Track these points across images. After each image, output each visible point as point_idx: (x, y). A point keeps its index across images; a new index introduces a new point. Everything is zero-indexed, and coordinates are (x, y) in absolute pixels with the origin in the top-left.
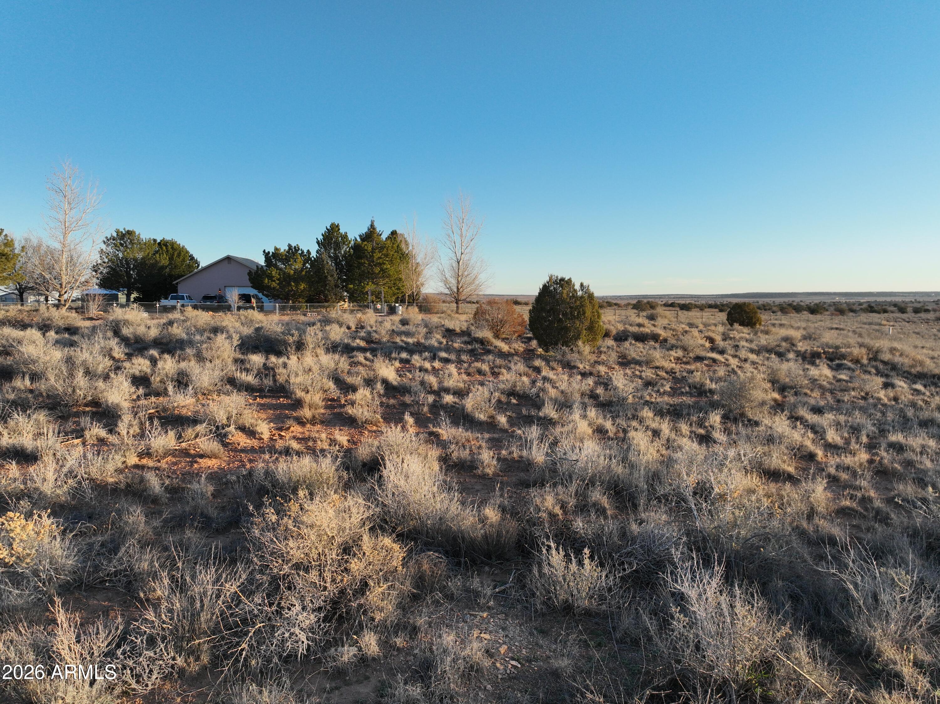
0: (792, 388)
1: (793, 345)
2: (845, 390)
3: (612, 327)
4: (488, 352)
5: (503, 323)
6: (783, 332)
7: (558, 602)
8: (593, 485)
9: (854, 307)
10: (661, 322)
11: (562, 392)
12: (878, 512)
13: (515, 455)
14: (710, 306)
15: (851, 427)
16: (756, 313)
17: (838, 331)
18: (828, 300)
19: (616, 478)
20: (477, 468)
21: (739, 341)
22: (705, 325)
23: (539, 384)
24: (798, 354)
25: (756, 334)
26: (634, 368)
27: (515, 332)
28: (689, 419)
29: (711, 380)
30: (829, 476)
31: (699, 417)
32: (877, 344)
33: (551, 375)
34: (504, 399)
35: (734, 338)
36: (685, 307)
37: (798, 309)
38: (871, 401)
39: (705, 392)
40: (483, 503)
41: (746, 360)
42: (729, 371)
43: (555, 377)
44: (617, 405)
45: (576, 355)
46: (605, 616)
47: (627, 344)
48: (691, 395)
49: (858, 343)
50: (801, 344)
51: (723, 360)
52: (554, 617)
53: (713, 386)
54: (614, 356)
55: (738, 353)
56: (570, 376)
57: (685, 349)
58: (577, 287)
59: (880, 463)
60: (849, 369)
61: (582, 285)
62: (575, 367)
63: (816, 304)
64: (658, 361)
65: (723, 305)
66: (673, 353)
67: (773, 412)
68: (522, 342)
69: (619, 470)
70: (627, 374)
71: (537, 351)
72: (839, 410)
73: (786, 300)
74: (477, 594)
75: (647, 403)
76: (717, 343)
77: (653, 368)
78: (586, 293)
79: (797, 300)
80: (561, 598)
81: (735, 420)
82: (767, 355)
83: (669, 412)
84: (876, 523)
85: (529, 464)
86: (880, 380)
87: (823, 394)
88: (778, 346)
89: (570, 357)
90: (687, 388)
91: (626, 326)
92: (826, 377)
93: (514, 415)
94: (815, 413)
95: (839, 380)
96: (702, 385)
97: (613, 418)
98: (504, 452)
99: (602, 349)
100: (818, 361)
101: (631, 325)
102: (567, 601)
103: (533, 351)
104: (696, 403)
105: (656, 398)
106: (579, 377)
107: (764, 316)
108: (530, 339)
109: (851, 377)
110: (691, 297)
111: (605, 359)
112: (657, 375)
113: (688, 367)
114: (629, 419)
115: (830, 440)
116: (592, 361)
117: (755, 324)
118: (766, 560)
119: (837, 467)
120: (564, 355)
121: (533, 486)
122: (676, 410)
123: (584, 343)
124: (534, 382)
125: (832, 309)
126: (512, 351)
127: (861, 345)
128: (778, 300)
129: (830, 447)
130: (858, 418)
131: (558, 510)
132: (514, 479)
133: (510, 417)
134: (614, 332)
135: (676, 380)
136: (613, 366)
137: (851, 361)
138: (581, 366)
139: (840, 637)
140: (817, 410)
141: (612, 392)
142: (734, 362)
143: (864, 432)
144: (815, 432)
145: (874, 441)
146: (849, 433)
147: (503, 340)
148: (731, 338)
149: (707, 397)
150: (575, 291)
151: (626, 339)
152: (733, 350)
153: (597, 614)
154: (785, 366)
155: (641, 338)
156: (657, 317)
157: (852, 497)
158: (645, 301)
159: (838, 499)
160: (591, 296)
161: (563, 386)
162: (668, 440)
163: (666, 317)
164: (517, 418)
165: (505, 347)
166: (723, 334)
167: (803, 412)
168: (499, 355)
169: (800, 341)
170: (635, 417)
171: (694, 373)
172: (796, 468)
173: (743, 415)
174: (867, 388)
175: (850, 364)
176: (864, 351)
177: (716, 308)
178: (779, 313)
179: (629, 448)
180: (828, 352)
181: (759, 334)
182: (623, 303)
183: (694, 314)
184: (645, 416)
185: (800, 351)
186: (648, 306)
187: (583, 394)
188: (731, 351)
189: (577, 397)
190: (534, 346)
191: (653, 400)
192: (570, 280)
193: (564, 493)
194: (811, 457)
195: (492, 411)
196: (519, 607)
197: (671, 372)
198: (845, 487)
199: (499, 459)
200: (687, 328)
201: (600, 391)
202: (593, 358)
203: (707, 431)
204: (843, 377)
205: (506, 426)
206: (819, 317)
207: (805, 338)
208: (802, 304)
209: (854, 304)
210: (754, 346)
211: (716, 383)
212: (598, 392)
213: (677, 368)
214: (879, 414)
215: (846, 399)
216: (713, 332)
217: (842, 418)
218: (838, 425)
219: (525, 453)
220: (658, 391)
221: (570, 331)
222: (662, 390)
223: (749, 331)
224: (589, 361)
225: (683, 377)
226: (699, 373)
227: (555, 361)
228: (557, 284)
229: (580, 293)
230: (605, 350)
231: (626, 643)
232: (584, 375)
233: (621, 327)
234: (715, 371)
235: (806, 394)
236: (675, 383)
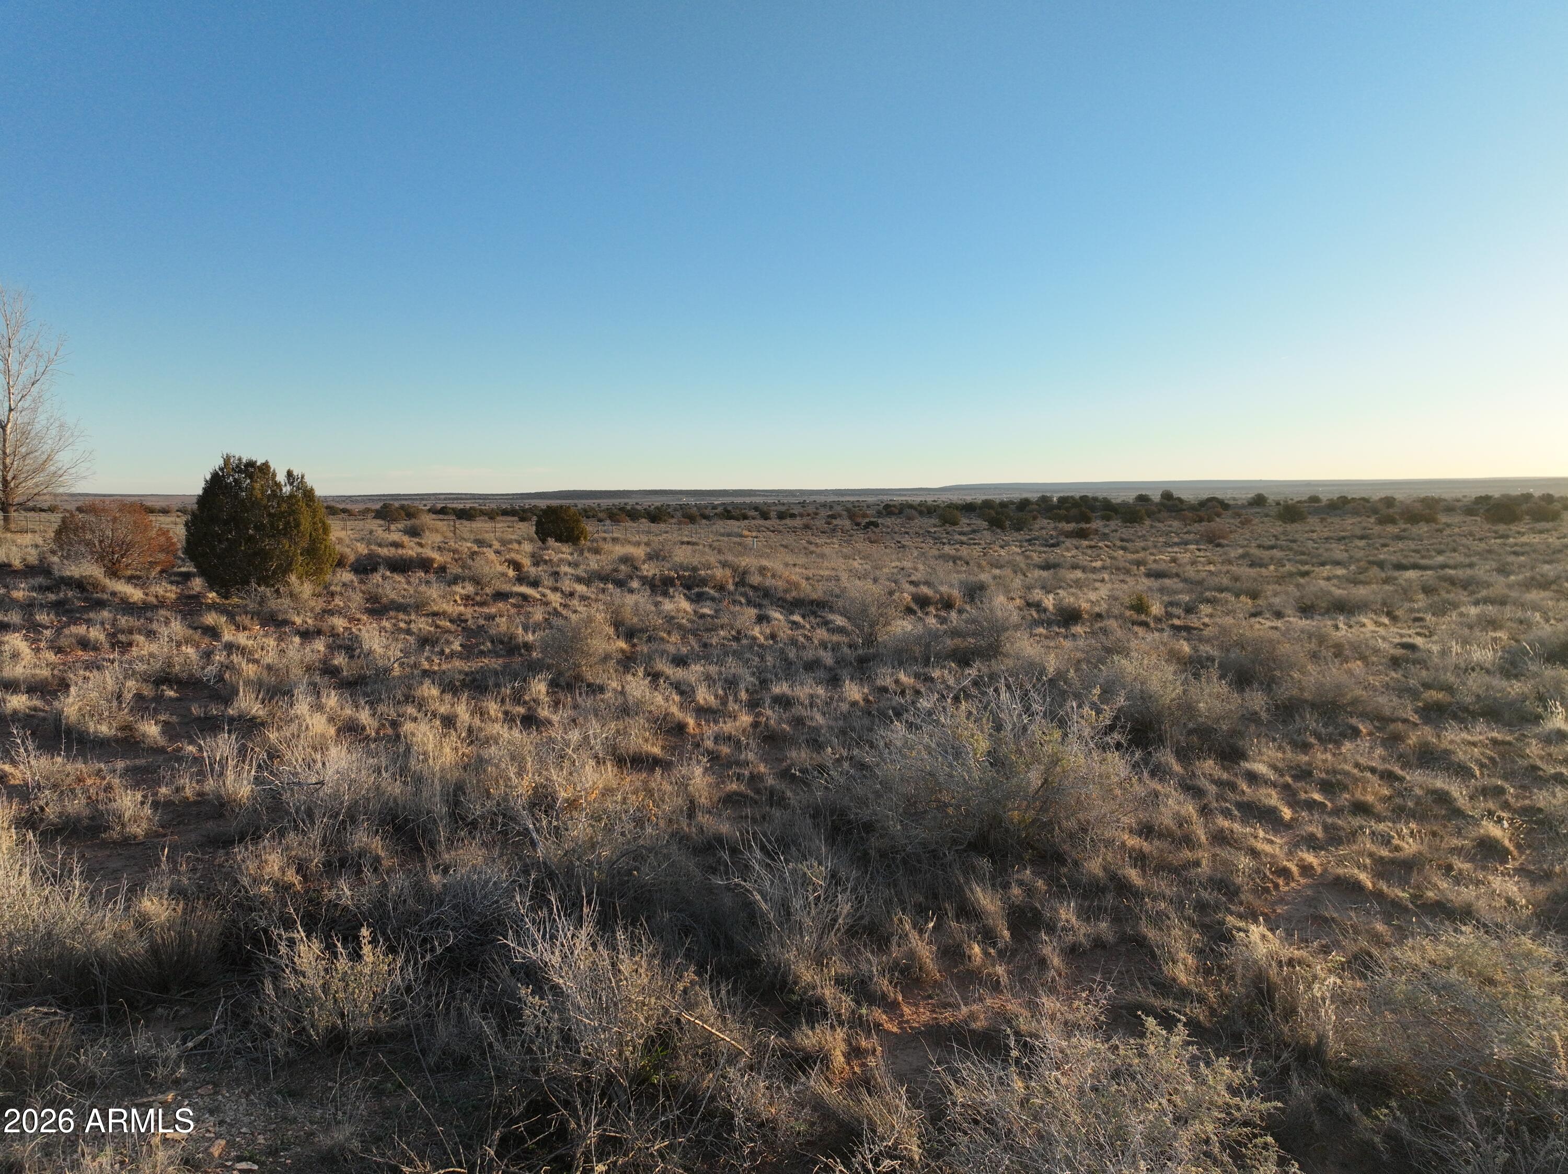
0: (643, 631)
1: (636, 568)
2: (712, 630)
3: (348, 550)
4: (100, 604)
5: (126, 547)
6: (620, 550)
7: (318, 1035)
8: (353, 820)
9: (707, 512)
10: (432, 538)
11: (269, 668)
12: (772, 792)
13: (188, 792)
14: (505, 513)
15: (726, 680)
16: (578, 521)
17: (690, 547)
18: (673, 501)
19: (391, 804)
20: (107, 828)
21: (558, 566)
22: (504, 542)
23: (219, 657)
24: (644, 580)
25: (581, 553)
26: (396, 618)
27: (152, 564)
28: (498, 693)
29: (526, 629)
30: (709, 752)
31: (513, 688)
32: (744, 562)
33: (242, 639)
34: (148, 691)
35: (551, 560)
36: (465, 515)
37: (633, 515)
38: (744, 641)
39: (518, 647)
40: (135, 890)
41: (572, 594)
42: (549, 613)
43: (250, 643)
44: (375, 683)
45: (286, 602)
46: (405, 1036)
47: (377, 578)
48: (495, 654)
49: (720, 562)
50: (646, 566)
51: (538, 596)
52: (312, 1063)
53: (530, 637)
54: (357, 599)
55: (559, 585)
56: (280, 639)
57: (476, 581)
58: (281, 478)
59: (766, 725)
60: (713, 599)
61: (290, 474)
62: (286, 622)
63: (657, 508)
64: (436, 604)
65: (524, 511)
66: (458, 589)
67: (621, 669)
68: (172, 583)
69: (394, 789)
70: (384, 628)
71: (205, 597)
72: (707, 658)
73: (616, 501)
74: (149, 1062)
75: (426, 673)
76: (526, 569)
77: (427, 615)
78: (298, 489)
79: (631, 501)
80: (322, 1024)
81: (570, 687)
82: (602, 585)
83: (464, 684)
84: (771, 806)
85: (222, 805)
86: (753, 612)
87: (683, 637)
88: (616, 570)
89: (273, 604)
90: (489, 644)
91: (373, 547)
92: (685, 611)
93: (174, 719)
94: (678, 665)
95: (703, 616)
96: (512, 637)
97: (371, 704)
98: (163, 790)
99: (333, 588)
100: (671, 590)
101: (380, 545)
102: (334, 1027)
103: (197, 597)
104: (505, 666)
105: (440, 664)
106: (297, 640)
107: (590, 527)
108: (187, 576)
109: (716, 611)
110: (474, 497)
111: (341, 604)
112: (437, 627)
113: (486, 610)
114: (399, 702)
115: (702, 702)
116: (318, 610)
117: (578, 539)
118: (642, 887)
119: (715, 738)
120: (263, 601)
121: (239, 842)
122: (474, 680)
123: (300, 578)
124: (208, 655)
125: (679, 514)
126: (154, 600)
127: (724, 565)
128: (605, 503)
129: (703, 712)
130: (733, 666)
131: (292, 876)
132: (193, 837)
133: (166, 723)
134: (352, 558)
135: (469, 632)
136: (358, 616)
137: (714, 587)
138: (298, 620)
139: (748, 972)
140: (680, 661)
141: (362, 661)
142: (555, 599)
143: (742, 686)
144: (682, 693)
145: (755, 696)
146: (724, 689)
147: (130, 579)
148: (546, 562)
149: (521, 655)
150: (278, 485)
151: (374, 570)
152: (551, 579)
153: (390, 1036)
154: (630, 600)
155: (401, 566)
156: (423, 531)
157: (739, 777)
158: (397, 504)
159: (723, 782)
160: (309, 494)
161: (270, 658)
162: (470, 730)
163: (437, 531)
164: (180, 723)
165: (135, 594)
166: (533, 556)
167: (662, 666)
168: (123, 609)
169: (644, 562)
170: (408, 699)
171: (497, 619)
172: (663, 748)
173: (579, 678)
174: (738, 624)
175: (712, 592)
176: (728, 572)
177: (514, 515)
178: (608, 522)
179: (408, 749)
180: (684, 576)
181: (586, 554)
182: (356, 508)
183: (480, 525)
184: (426, 695)
185: (646, 577)
186: (403, 513)
187: (309, 669)
188: (548, 582)
189: (297, 672)
190: (198, 589)
191: (436, 668)
192: (266, 465)
193: (300, 844)
194: (681, 728)
195: (125, 715)
196: (240, 1063)
197: (459, 620)
198: (729, 765)
199: (155, 805)
200: (476, 548)
201: (340, 660)
202: (319, 605)
203: (529, 709)
204: (706, 611)
205: (162, 741)
206: (662, 526)
207: (650, 557)
208: (639, 507)
209: (706, 507)
210: (580, 572)
211: (534, 632)
212: (336, 662)
213: (468, 612)
214: (757, 659)
215: (714, 641)
216: (518, 552)
217: (713, 669)
218: (708, 679)
219: (210, 785)
220: (442, 652)
221: (271, 559)
222: (447, 651)
223: (571, 550)
224: (312, 610)
225: (479, 627)
226: (504, 619)
227: (246, 613)
228: (240, 472)
229: (287, 490)
230: (338, 589)
231: (447, 1068)
232: (306, 635)
233: (362, 549)
234: (528, 615)
235: (662, 639)
236: (468, 638)
